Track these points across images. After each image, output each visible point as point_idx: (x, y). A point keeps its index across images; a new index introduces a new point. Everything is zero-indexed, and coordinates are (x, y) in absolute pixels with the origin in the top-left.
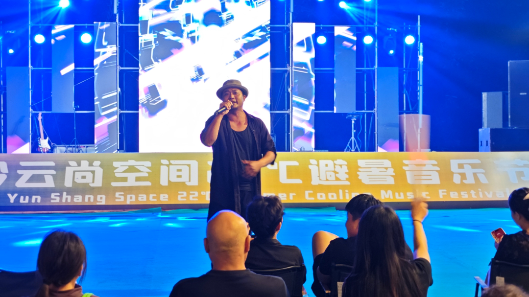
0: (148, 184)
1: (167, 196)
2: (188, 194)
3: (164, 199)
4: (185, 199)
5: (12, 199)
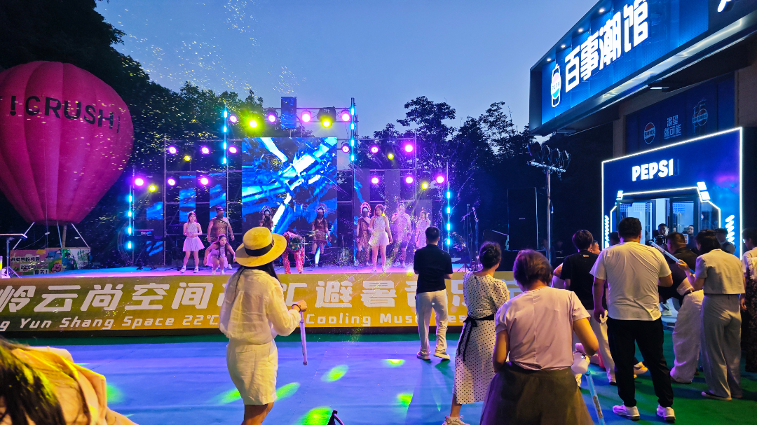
0: (160, 307)
1: (173, 320)
2: (194, 318)
3: (170, 323)
4: (189, 324)
5: (24, 322)
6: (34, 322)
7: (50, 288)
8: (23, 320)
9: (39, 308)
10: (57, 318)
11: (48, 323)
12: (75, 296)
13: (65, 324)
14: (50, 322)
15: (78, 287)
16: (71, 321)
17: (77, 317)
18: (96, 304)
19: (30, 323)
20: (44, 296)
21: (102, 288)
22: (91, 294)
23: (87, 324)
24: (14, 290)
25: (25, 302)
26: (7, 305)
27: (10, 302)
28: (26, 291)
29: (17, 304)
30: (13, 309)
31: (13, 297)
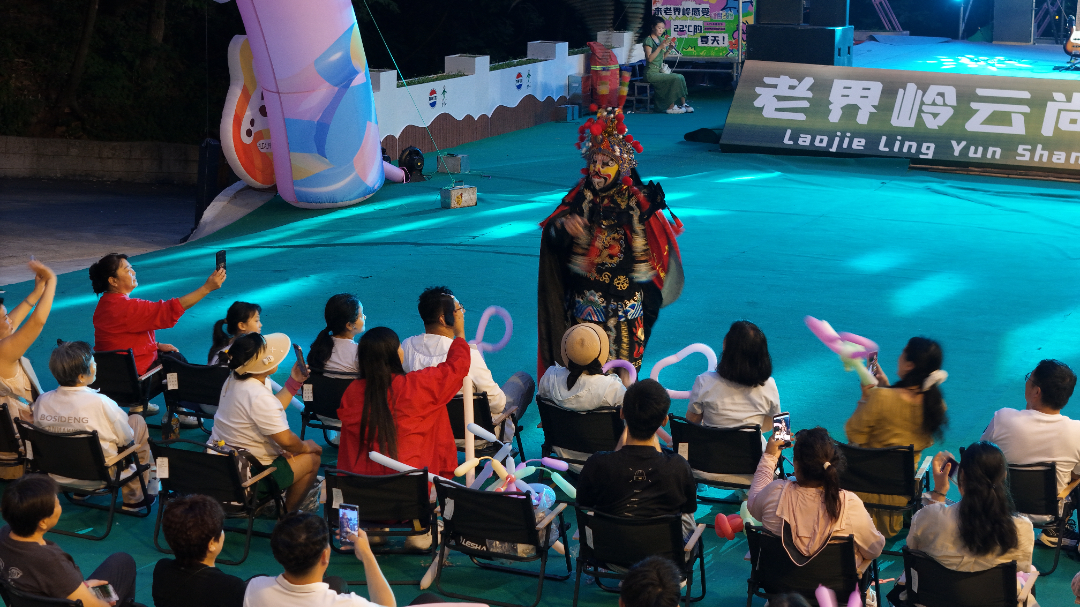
5: (957, 149)
6: (972, 148)
7: (980, 92)
8: (954, 143)
9: (974, 125)
10: (1009, 143)
11: (995, 153)
12: (1026, 109)
13: (1023, 156)
14: (999, 151)
15: (1026, 95)
16: (1033, 151)
17: (1040, 147)
18: (1065, 126)
19: (966, 149)
20: (974, 105)
21: (1069, 100)
22: (1051, 109)
23: (1059, 159)
24: (920, 92)
25: (946, 114)
26: (919, 117)
27: (921, 111)
28: (942, 95)
29: (935, 115)
30: (932, 124)
31: (922, 103)
